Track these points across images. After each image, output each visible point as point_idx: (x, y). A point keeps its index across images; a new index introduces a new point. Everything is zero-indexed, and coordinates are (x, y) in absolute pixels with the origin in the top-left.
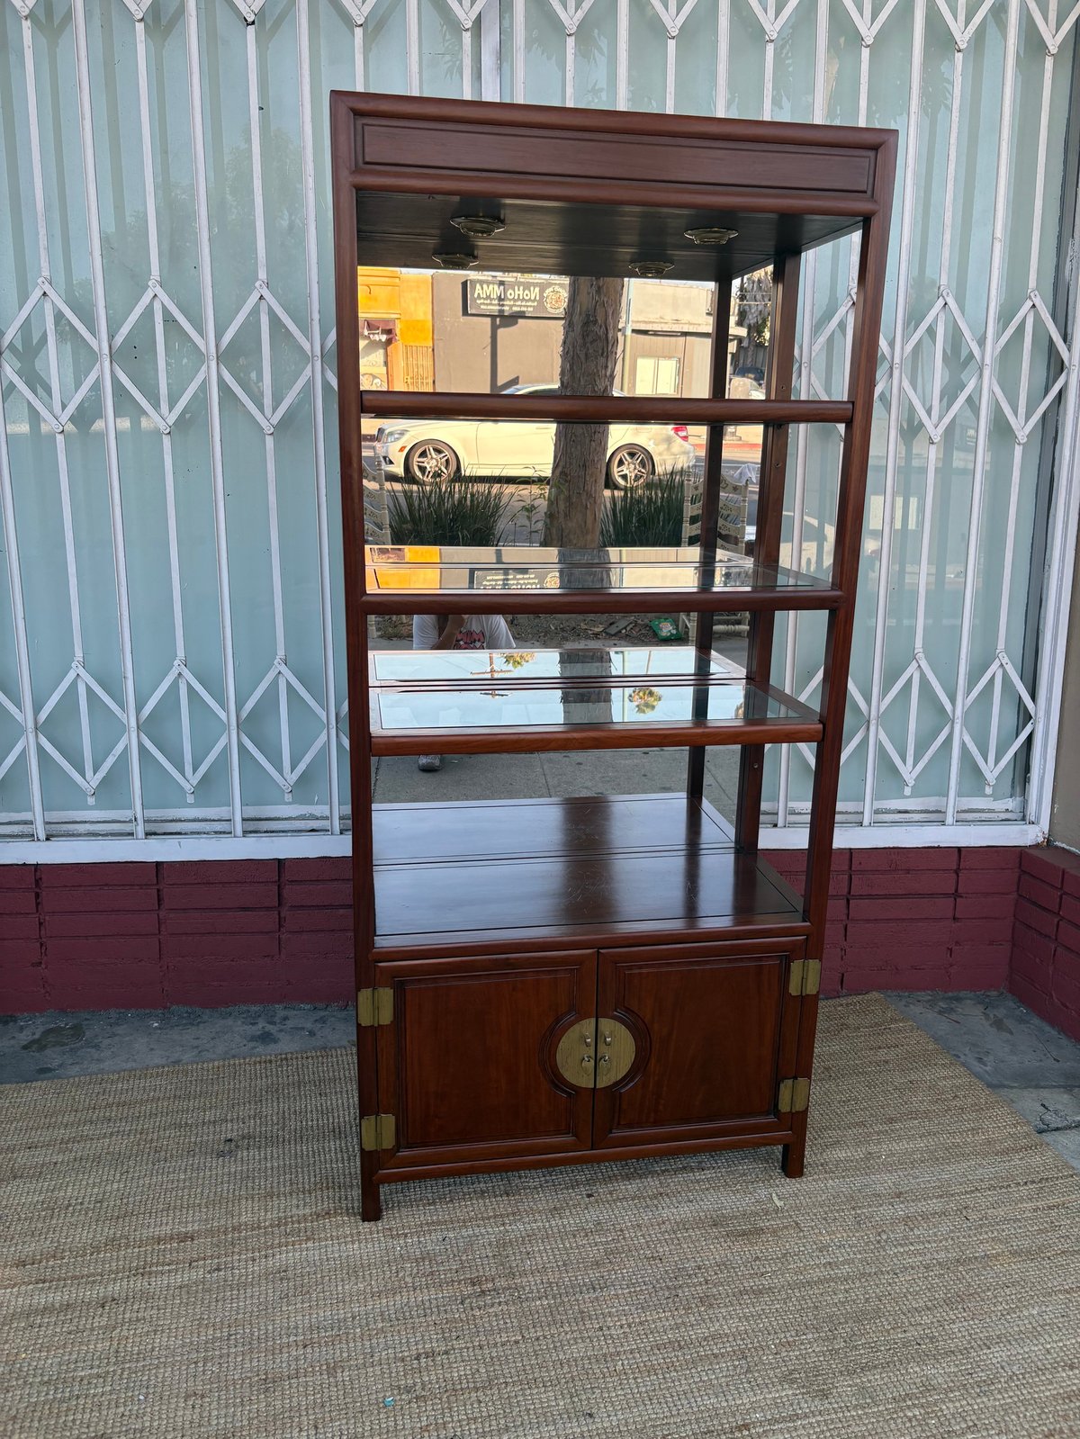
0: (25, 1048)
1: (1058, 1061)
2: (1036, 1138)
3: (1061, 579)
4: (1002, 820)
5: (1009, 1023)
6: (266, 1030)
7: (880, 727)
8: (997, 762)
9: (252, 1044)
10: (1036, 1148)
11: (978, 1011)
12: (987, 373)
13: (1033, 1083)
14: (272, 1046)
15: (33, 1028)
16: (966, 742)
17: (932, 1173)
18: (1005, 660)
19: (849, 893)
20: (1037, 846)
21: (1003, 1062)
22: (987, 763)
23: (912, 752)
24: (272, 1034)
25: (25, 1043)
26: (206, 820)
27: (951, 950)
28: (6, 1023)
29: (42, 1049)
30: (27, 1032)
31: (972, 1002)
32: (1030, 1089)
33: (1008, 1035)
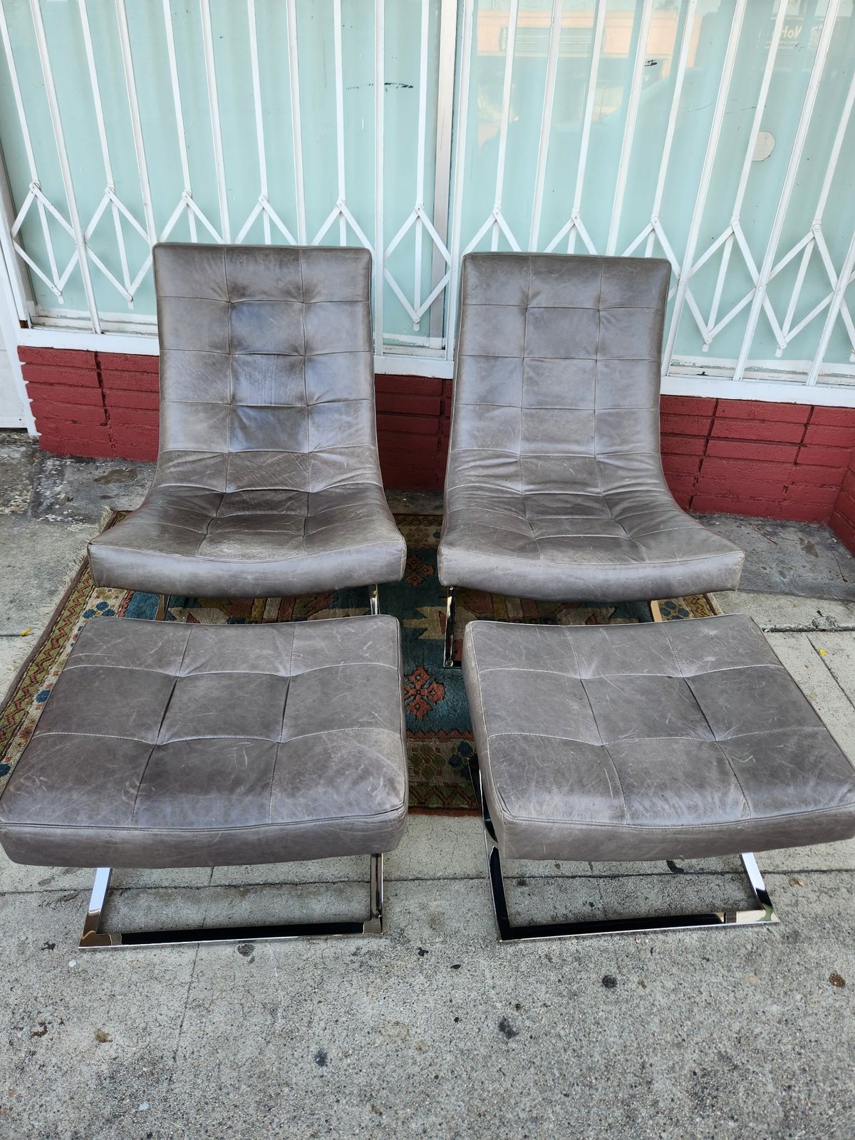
0: (96, 480)
1: (847, 581)
5: (818, 548)
13: (818, 595)
15: (104, 468)
16: (843, 311)
19: (709, 434)
21: (800, 576)
23: (791, 318)
25: (97, 477)
27: (787, 487)
28: (88, 463)
29: (108, 482)
30: (100, 470)
31: (795, 529)
32: (814, 599)
33: (814, 557)
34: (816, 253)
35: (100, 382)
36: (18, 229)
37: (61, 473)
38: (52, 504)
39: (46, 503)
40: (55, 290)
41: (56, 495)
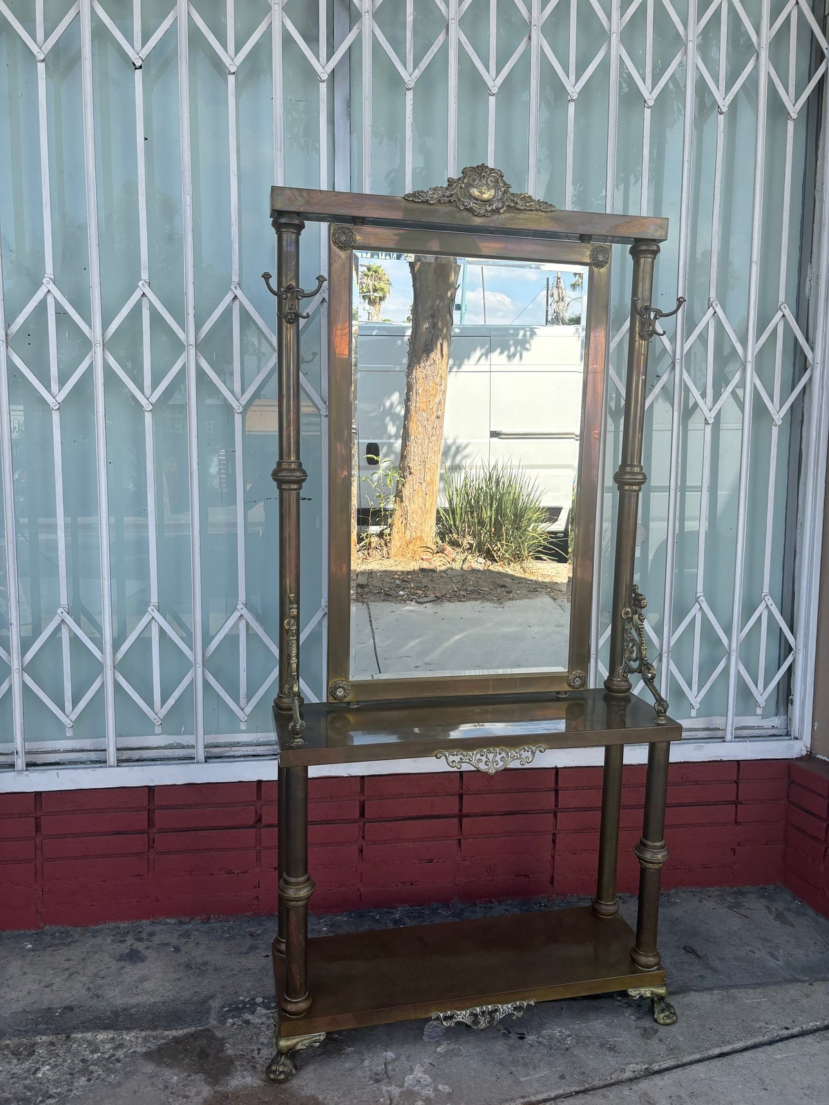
3: (813, 535)
6: (134, 947)
7: (670, 659)
8: (765, 687)
9: (122, 963)
11: (761, 904)
12: (749, 367)
14: (140, 965)
16: (740, 670)
18: (770, 602)
20: (802, 758)
22: (757, 689)
23: (697, 679)
24: (139, 952)
26: (83, 751)
27: (734, 850)
32: (819, 982)
33: (791, 928)
34: (705, 622)
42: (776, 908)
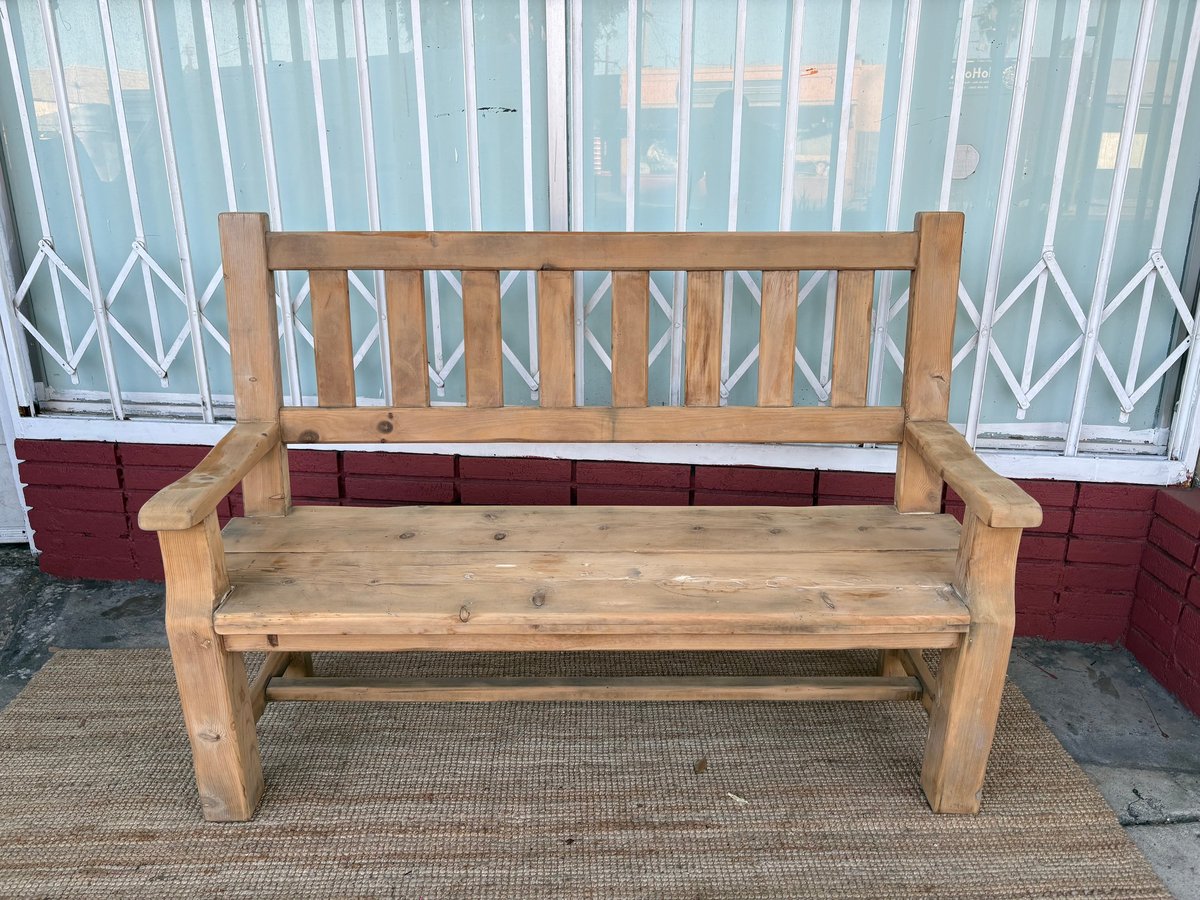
0: (104, 614)
1: (1167, 736)
2: (1120, 834)
4: (1139, 454)
5: (1117, 684)
7: (992, 339)
8: (1137, 387)
10: (1116, 848)
11: (1082, 665)
13: (1130, 762)
15: (121, 595)
16: (1101, 360)
17: (978, 865)
18: (1161, 263)
20: (1178, 486)
21: (1099, 731)
22: (1124, 387)
23: (1031, 369)
25: (107, 609)
27: (1059, 595)
28: (101, 588)
29: (118, 617)
30: (114, 599)
31: (1080, 654)
32: (1124, 769)
33: (1113, 698)
34: (1052, 287)
35: (121, 481)
36: (23, 295)
37: (58, 604)
38: (33, 652)
39: (25, 650)
40: (67, 368)
41: (42, 638)
42: (1102, 673)
